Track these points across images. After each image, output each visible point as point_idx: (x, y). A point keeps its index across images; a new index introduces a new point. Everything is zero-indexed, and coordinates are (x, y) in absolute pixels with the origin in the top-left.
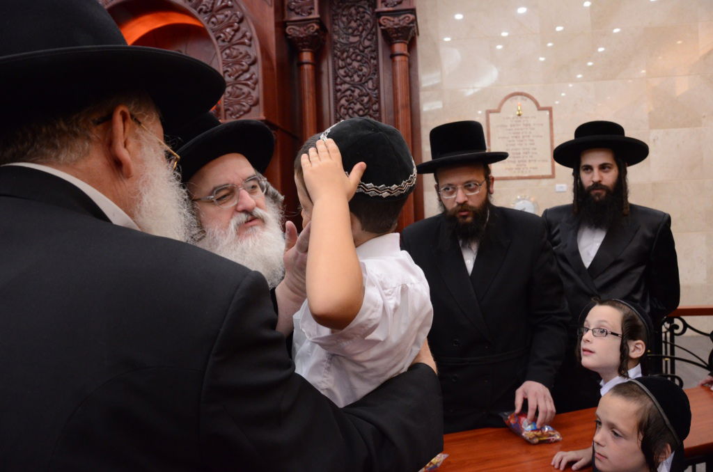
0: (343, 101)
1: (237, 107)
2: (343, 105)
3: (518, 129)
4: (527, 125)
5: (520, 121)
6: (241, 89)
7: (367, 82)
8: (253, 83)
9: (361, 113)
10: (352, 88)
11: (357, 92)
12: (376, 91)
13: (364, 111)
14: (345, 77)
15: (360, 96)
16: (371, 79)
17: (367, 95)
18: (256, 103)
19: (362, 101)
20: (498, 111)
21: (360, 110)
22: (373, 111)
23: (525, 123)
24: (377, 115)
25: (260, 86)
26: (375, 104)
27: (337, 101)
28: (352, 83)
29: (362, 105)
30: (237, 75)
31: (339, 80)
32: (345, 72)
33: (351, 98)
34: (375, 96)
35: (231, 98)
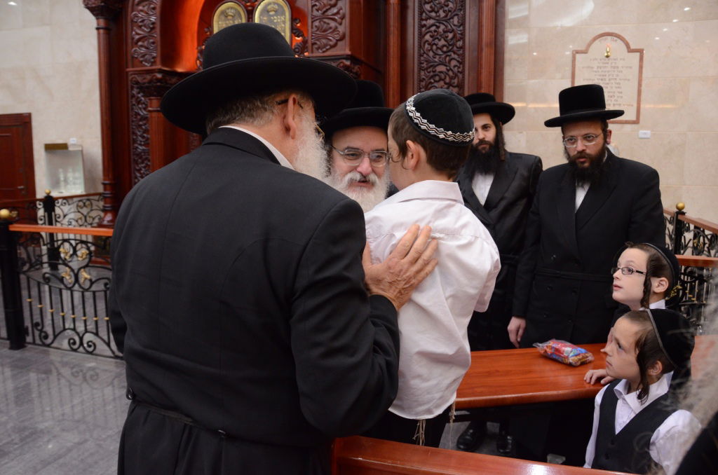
0: (427, 37)
1: (324, 41)
2: (427, 41)
3: (605, 72)
4: (614, 67)
5: (608, 63)
6: (328, 24)
7: (452, 18)
8: (340, 18)
9: (445, 49)
10: (437, 24)
11: (442, 27)
12: (461, 28)
13: (448, 48)
14: (430, 12)
15: (445, 32)
16: (457, 15)
17: (452, 31)
18: (342, 38)
19: (447, 37)
20: (585, 52)
21: (444, 46)
22: (457, 48)
23: (613, 65)
24: (461, 52)
25: (347, 21)
26: (459, 40)
27: (421, 36)
28: (437, 18)
29: (446, 41)
30: (325, 9)
31: (424, 15)
32: (431, 7)
33: (436, 34)
34: (459, 32)
35: (318, 32)
